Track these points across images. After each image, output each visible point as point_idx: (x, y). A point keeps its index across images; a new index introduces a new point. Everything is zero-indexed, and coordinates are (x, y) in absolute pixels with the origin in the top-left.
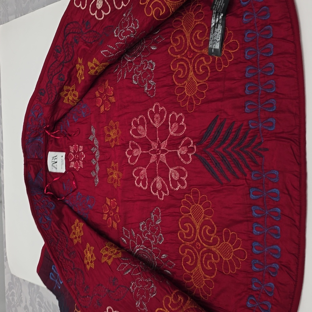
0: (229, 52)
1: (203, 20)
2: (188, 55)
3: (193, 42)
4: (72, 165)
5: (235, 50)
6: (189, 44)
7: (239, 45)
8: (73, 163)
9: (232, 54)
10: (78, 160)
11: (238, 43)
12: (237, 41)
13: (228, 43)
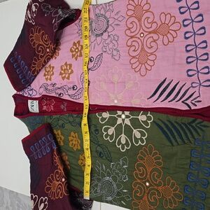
4: (45, 108)
8: (45, 107)
10: (50, 105)
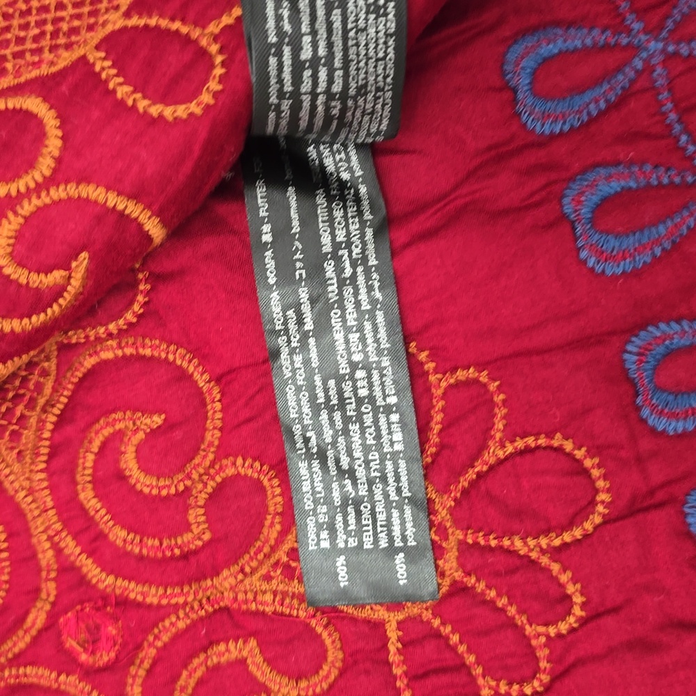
0: (511, 553)
1: (149, 322)
2: (71, 643)
3: (90, 522)
5: (569, 526)
6: (58, 551)
7: (595, 473)
9: (555, 567)
11: (588, 463)
12: (568, 446)
13: (471, 475)
